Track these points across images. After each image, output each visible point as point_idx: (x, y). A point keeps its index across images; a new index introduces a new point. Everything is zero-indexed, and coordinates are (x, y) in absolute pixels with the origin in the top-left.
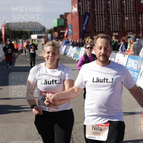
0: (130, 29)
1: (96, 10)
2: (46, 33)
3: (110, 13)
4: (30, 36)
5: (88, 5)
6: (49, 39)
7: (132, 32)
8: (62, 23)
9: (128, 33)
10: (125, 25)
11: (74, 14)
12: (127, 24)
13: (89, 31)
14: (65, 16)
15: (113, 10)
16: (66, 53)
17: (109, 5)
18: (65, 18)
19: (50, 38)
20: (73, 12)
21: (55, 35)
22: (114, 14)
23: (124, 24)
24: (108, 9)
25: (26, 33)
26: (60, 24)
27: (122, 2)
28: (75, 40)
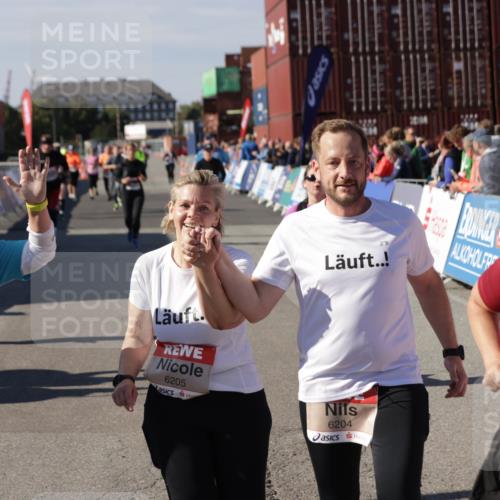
0: (471, 103)
1: (349, 36)
2: (176, 117)
3: (402, 47)
4: (122, 130)
5: (323, 19)
6: (188, 138)
7: (478, 113)
8: (233, 82)
9: (462, 116)
10: (452, 88)
11: (274, 52)
12: (460, 84)
13: (328, 110)
14: (241, 59)
15: (410, 38)
16: (247, 188)
17: (396, 21)
18: (245, 67)
19: (190, 135)
20: (271, 44)
21: (210, 124)
22: (414, 51)
23: (450, 85)
24: (394, 34)
25: (107, 118)
26: (226, 87)
27: (442, 8)
28: (280, 141)
